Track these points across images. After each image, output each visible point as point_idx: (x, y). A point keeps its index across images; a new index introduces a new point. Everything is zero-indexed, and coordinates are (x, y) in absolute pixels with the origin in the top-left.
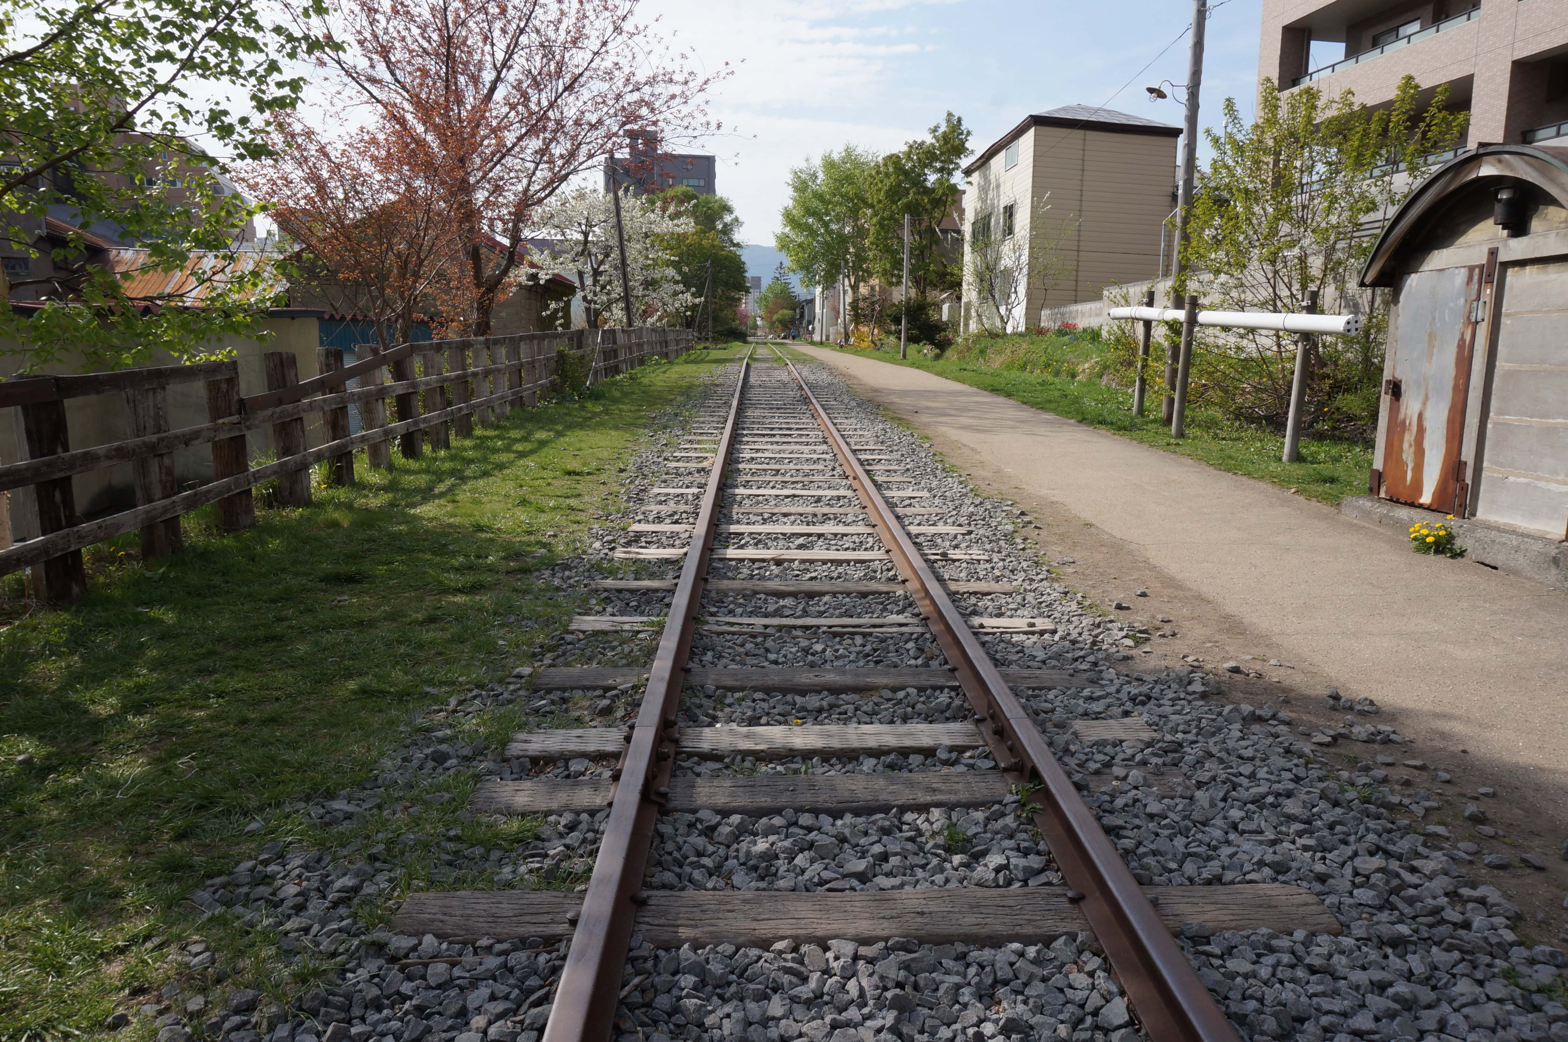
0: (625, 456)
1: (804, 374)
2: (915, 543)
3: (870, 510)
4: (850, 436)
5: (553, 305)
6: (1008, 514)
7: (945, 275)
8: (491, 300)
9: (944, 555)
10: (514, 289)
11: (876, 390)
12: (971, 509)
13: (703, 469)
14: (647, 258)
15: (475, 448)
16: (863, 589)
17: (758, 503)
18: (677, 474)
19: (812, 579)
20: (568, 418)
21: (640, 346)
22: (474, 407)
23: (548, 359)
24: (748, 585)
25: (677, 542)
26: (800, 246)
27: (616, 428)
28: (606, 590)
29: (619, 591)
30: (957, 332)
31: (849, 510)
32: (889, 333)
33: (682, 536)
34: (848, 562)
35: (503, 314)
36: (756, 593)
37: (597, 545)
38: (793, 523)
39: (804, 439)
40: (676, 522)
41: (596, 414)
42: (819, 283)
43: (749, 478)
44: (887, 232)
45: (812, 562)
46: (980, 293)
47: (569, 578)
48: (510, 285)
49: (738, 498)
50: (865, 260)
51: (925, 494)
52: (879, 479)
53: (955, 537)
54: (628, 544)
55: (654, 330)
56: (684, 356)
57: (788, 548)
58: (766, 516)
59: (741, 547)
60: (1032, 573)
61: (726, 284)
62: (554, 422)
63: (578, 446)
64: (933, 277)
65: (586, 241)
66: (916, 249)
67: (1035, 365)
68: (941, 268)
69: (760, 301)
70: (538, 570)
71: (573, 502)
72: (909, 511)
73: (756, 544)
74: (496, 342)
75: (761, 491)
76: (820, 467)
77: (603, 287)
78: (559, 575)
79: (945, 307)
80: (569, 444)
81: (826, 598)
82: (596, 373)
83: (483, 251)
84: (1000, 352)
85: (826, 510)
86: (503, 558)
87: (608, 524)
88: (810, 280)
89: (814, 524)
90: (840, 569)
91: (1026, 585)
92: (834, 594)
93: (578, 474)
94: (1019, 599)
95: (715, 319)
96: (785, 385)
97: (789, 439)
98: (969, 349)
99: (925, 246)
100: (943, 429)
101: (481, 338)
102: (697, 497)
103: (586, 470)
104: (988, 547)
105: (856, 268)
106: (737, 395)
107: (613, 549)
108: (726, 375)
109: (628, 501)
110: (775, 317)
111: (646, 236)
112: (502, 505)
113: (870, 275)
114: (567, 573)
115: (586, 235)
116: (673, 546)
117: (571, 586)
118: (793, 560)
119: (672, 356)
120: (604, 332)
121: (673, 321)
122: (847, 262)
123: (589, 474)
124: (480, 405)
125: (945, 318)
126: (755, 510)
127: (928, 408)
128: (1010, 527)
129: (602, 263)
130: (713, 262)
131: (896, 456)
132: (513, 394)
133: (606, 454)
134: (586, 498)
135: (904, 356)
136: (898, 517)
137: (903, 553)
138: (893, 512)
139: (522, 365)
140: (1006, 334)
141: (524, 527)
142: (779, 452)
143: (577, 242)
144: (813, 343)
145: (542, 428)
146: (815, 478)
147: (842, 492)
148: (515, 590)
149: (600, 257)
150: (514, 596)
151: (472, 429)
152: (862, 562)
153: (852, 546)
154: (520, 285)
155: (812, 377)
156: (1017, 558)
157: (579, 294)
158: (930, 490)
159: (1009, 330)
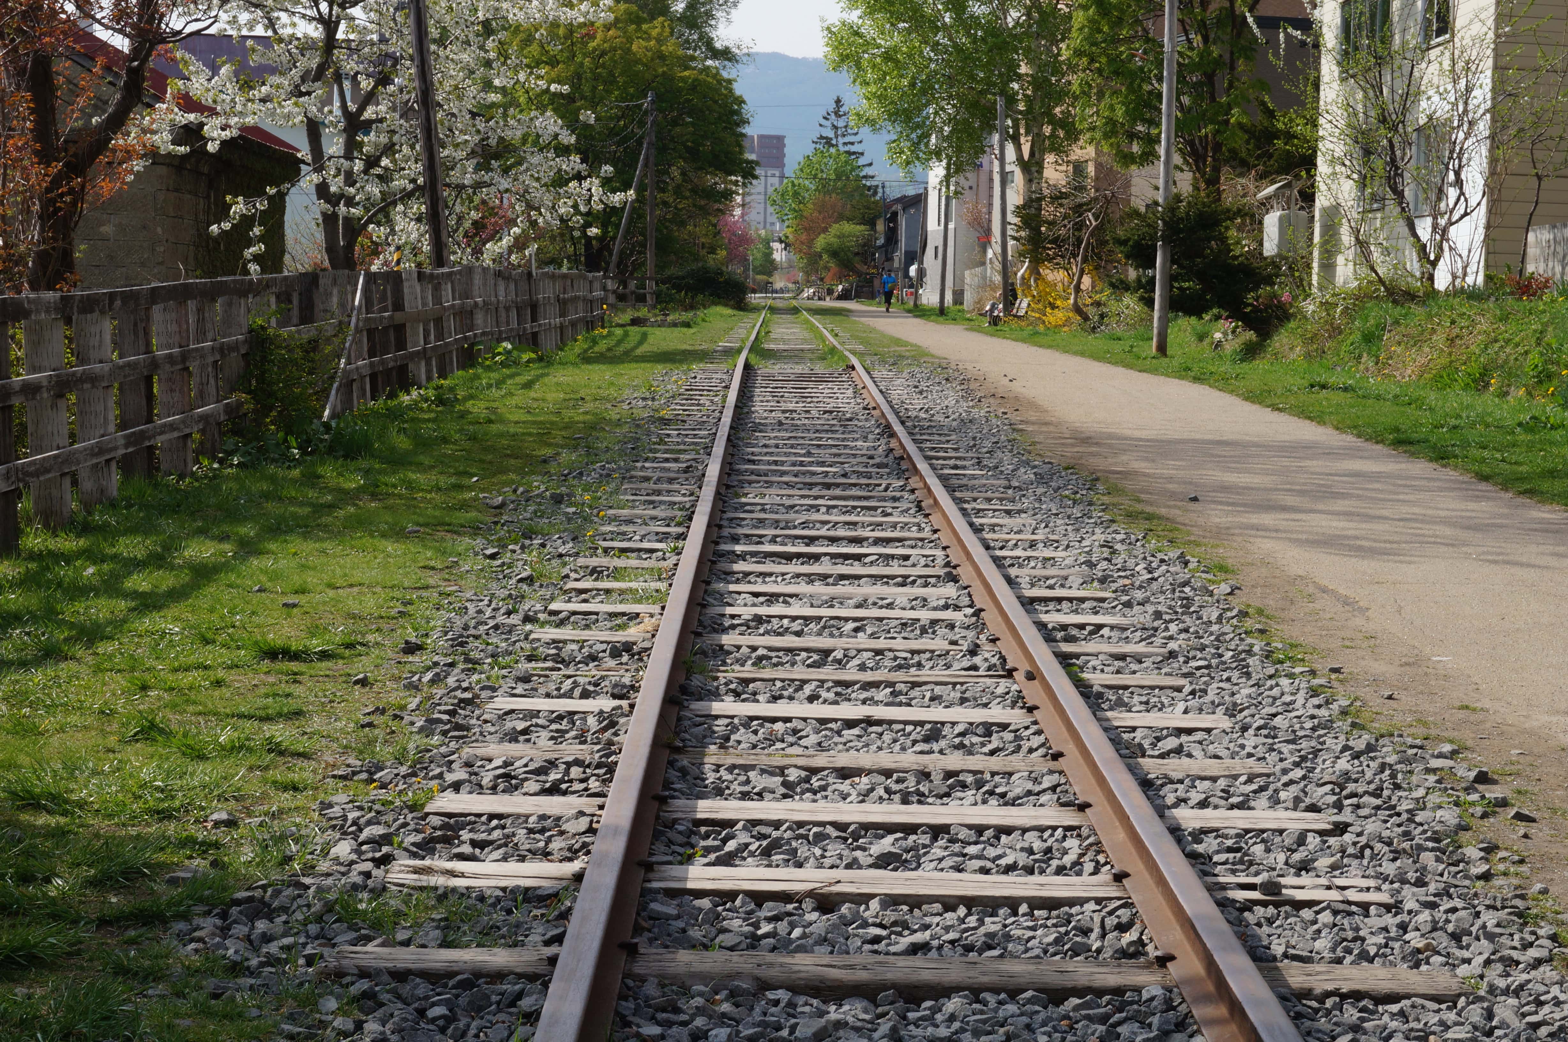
0: (421, 610)
1: (895, 395)
2: (1193, 857)
3: (1072, 762)
4: (1017, 562)
5: (239, 207)
6: (1443, 778)
7: (1271, 135)
8: (78, 195)
9: (1272, 888)
10: (138, 165)
11: (1086, 440)
12: (1343, 764)
13: (628, 647)
14: (488, 85)
15: (24, 582)
16: (1055, 980)
17: (772, 740)
18: (559, 659)
19: (915, 949)
20: (270, 506)
21: (465, 316)
22: (25, 474)
23: (223, 350)
24: (740, 962)
25: (556, 845)
26: (888, 56)
27: (398, 533)
28: (364, 973)
29: (401, 976)
30: (1302, 286)
31: (1015, 762)
32: (1120, 287)
33: (571, 827)
34: (1013, 904)
35: (107, 229)
36: (764, 985)
37: (343, 849)
38: (864, 796)
39: (895, 569)
40: (554, 790)
41: (346, 497)
42: (937, 154)
43: (748, 671)
44: (1119, 22)
45: (915, 902)
46: (1362, 184)
47: (267, 938)
48: (129, 154)
49: (720, 726)
50: (1060, 95)
51: (1220, 721)
52: (1096, 679)
53: (1301, 840)
54: (426, 847)
55: (503, 274)
56: (580, 344)
57: (853, 865)
58: (793, 775)
59: (727, 860)
60: (1509, 945)
61: (693, 154)
62: (233, 515)
63: (297, 580)
64: (1239, 141)
65: (330, 42)
66: (1193, 67)
67: (1511, 375)
68: (1260, 118)
69: (779, 200)
70: (185, 917)
71: (280, 732)
72: (1176, 767)
73: (766, 853)
74: (89, 305)
75: (781, 709)
76: (939, 644)
77: (371, 162)
78: (240, 930)
79: (1272, 221)
80: (275, 576)
81: (953, 1004)
82: (348, 385)
83: (62, 67)
84: (1417, 341)
85: (955, 761)
86: (92, 883)
87: (374, 792)
88: (916, 145)
89: (922, 799)
90: (992, 925)
91: (1494, 974)
92: (975, 993)
93: (295, 656)
94: (1475, 1013)
95: (664, 246)
96: (846, 422)
97: (856, 569)
98: (1335, 331)
99: (1218, 62)
100: (1265, 545)
101: (50, 296)
102: (610, 722)
103: (316, 645)
104: (1389, 868)
105: (1033, 119)
106: (719, 449)
107: (384, 861)
108: (690, 394)
109: (427, 731)
110: (821, 242)
111: (487, 29)
112: (93, 738)
113: (1073, 135)
114: (261, 925)
115: (330, 25)
116: (546, 854)
117: (272, 961)
118: (865, 899)
119: (548, 342)
120: (371, 278)
121: (553, 250)
122: (1011, 100)
123: (324, 655)
124: (43, 468)
125: (1270, 248)
126: (764, 759)
127: (1225, 488)
128: (1449, 816)
129: (370, 98)
130: (659, 98)
131: (1140, 616)
132: (130, 441)
133: (370, 604)
134: (317, 723)
135: (1162, 348)
136: (1146, 784)
137: (1162, 882)
138: (1133, 770)
139: (154, 365)
140: (1433, 293)
141: (151, 800)
142: (830, 603)
143: (306, 46)
144: (919, 311)
145: (202, 532)
146: (925, 674)
147: (997, 713)
148: (122, 971)
149: (366, 84)
150: (118, 987)
151: (17, 533)
152: (1051, 904)
153: (1023, 859)
154: (153, 153)
155: (918, 402)
156: (1470, 901)
157: (309, 180)
158: (1232, 711)
159: (1442, 281)
